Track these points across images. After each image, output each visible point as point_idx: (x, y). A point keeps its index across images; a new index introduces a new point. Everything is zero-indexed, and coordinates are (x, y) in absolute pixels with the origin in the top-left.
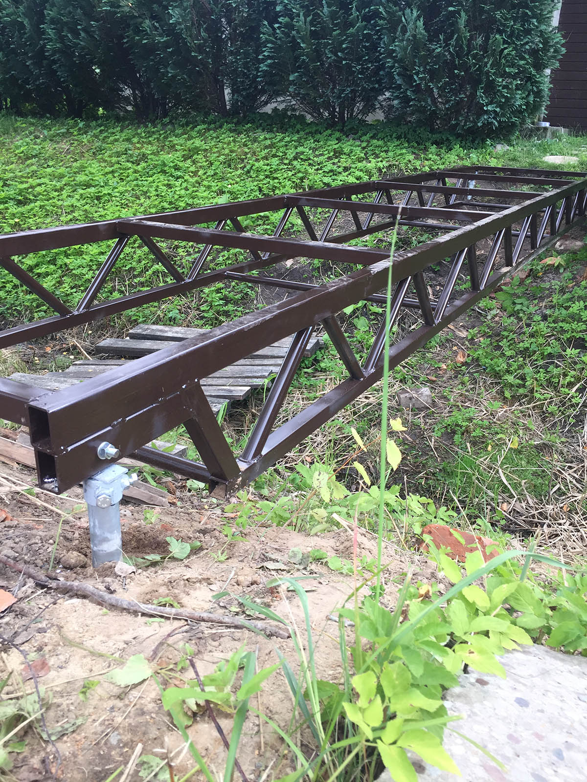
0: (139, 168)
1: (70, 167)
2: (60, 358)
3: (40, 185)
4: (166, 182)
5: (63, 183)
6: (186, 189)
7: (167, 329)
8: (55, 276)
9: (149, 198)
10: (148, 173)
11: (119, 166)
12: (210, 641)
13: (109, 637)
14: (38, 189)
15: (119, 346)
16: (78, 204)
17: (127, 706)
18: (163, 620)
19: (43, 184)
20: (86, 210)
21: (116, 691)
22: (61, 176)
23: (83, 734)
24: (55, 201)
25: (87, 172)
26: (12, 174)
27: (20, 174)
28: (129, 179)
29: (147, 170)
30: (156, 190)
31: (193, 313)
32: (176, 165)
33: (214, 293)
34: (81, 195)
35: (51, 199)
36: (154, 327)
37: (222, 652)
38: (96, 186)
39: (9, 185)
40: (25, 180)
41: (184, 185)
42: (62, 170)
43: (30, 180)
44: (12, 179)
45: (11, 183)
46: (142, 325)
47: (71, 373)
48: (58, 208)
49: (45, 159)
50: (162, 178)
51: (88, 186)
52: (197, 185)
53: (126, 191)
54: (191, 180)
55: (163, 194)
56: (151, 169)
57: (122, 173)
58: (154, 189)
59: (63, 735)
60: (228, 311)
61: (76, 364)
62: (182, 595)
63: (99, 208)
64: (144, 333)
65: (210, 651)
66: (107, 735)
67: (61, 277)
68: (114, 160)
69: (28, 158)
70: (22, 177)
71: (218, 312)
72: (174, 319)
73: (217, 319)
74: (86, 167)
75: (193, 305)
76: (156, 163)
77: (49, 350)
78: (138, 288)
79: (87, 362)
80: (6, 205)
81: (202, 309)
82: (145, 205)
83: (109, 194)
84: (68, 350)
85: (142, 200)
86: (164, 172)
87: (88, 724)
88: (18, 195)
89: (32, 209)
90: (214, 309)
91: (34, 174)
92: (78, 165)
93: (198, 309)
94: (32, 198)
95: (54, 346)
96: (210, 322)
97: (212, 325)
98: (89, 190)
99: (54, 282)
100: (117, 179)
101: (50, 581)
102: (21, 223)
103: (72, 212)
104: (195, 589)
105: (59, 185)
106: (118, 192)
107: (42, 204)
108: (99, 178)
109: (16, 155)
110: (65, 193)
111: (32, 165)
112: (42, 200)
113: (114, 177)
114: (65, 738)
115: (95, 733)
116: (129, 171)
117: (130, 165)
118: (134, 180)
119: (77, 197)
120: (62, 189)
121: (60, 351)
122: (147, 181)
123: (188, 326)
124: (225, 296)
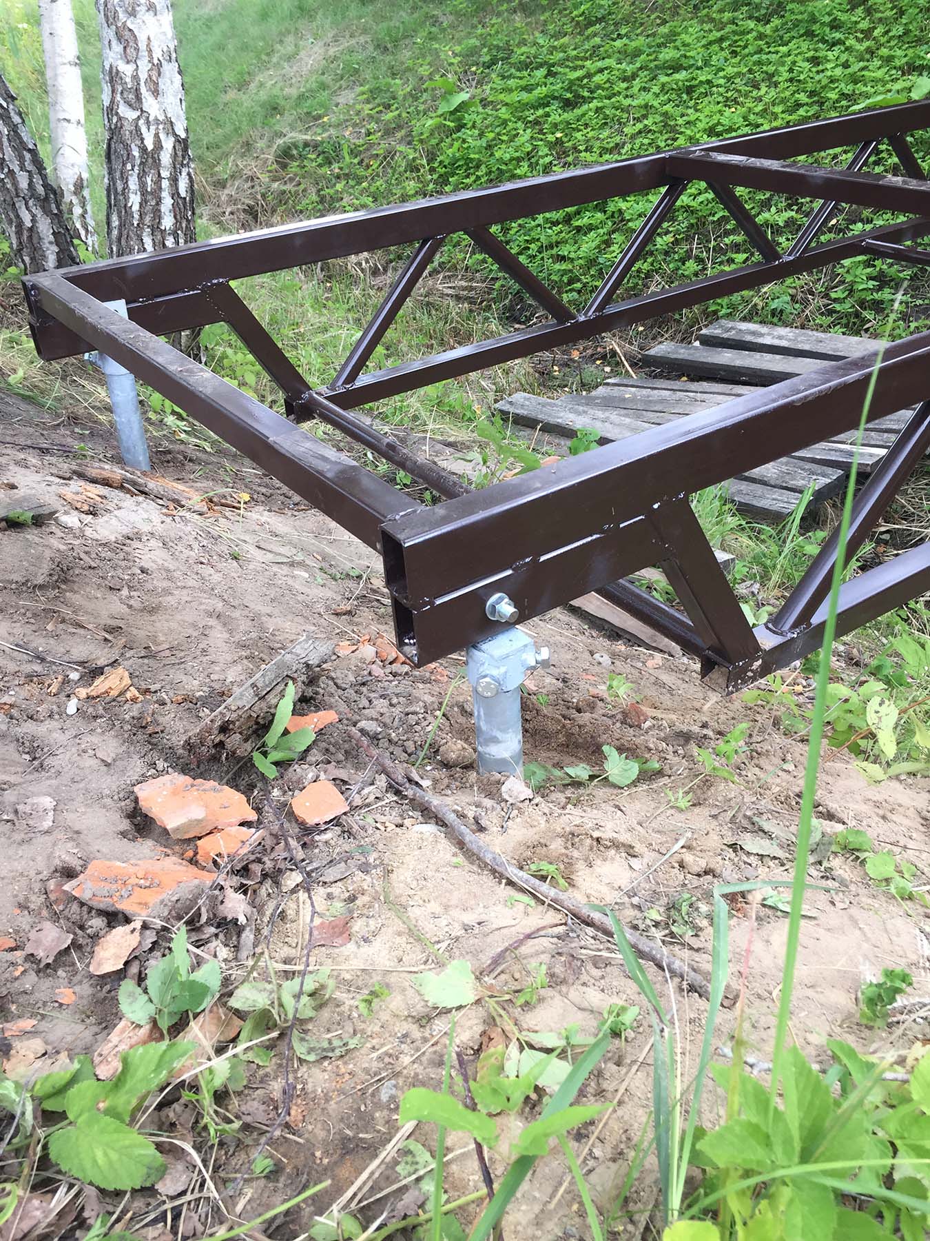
0: (768, 29)
1: (654, 35)
2: (590, 370)
3: (601, 71)
4: (811, 53)
5: (638, 65)
6: (846, 65)
7: (764, 329)
8: (601, 231)
9: (776, 85)
10: (781, 38)
11: (734, 27)
12: (590, 966)
13: (447, 908)
14: (598, 79)
15: (680, 357)
16: (656, 103)
17: (425, 1040)
18: (533, 902)
19: (606, 68)
20: (665, 114)
21: (420, 1009)
22: (637, 53)
23: (351, 1066)
24: (620, 98)
25: (678, 43)
26: (561, 55)
27: (575, 53)
28: (747, 51)
29: (781, 33)
30: (791, 70)
31: (817, 302)
32: (835, 19)
33: (862, 266)
34: (663, 85)
35: (614, 95)
36: (744, 326)
37: (603, 991)
38: (691, 66)
39: (556, 73)
40: (580, 63)
41: (844, 57)
42: (640, 42)
43: (588, 63)
44: (561, 63)
45: (560, 69)
46: (723, 322)
47: (597, 398)
48: (622, 110)
49: (616, 24)
50: (805, 46)
51: (677, 68)
52: (868, 56)
53: (739, 74)
54: (858, 47)
55: (802, 77)
56: (789, 30)
57: (736, 41)
58: (787, 68)
59: (325, 1058)
60: (882, 302)
61: (608, 384)
62: (581, 865)
63: (688, 107)
64: (725, 336)
65: (584, 984)
66: (379, 1080)
67: (610, 233)
68: (727, 16)
69: (590, 24)
70: (577, 58)
71: (862, 304)
72: (782, 311)
73: (857, 315)
74: (679, 34)
75: (819, 287)
76: (799, 17)
77: (575, 355)
78: (730, 254)
79: (625, 381)
80: (547, 109)
81: (833, 295)
82: (766, 99)
83: (709, 82)
84: (604, 357)
85: (764, 90)
86: (810, 34)
87: (363, 1051)
88: (566, 90)
89: (583, 115)
90: (857, 295)
91: (595, 53)
92: (666, 31)
93: (827, 296)
94: (586, 94)
95: (585, 349)
96: (844, 321)
97: (846, 326)
98: (677, 76)
99: (597, 242)
100: (726, 53)
101: (407, 785)
102: (565, 139)
103: (645, 117)
104: (605, 860)
105: (630, 69)
106: (724, 77)
107: (600, 105)
108: (697, 53)
109: (573, 19)
110: (637, 83)
111: (595, 35)
112: (601, 98)
113: (722, 49)
114: (326, 1063)
115: (367, 1071)
116: (749, 36)
117: (751, 24)
118: (756, 53)
119: (656, 89)
120: (634, 76)
121: (592, 359)
122: (777, 52)
123: (803, 327)
124: (881, 272)
